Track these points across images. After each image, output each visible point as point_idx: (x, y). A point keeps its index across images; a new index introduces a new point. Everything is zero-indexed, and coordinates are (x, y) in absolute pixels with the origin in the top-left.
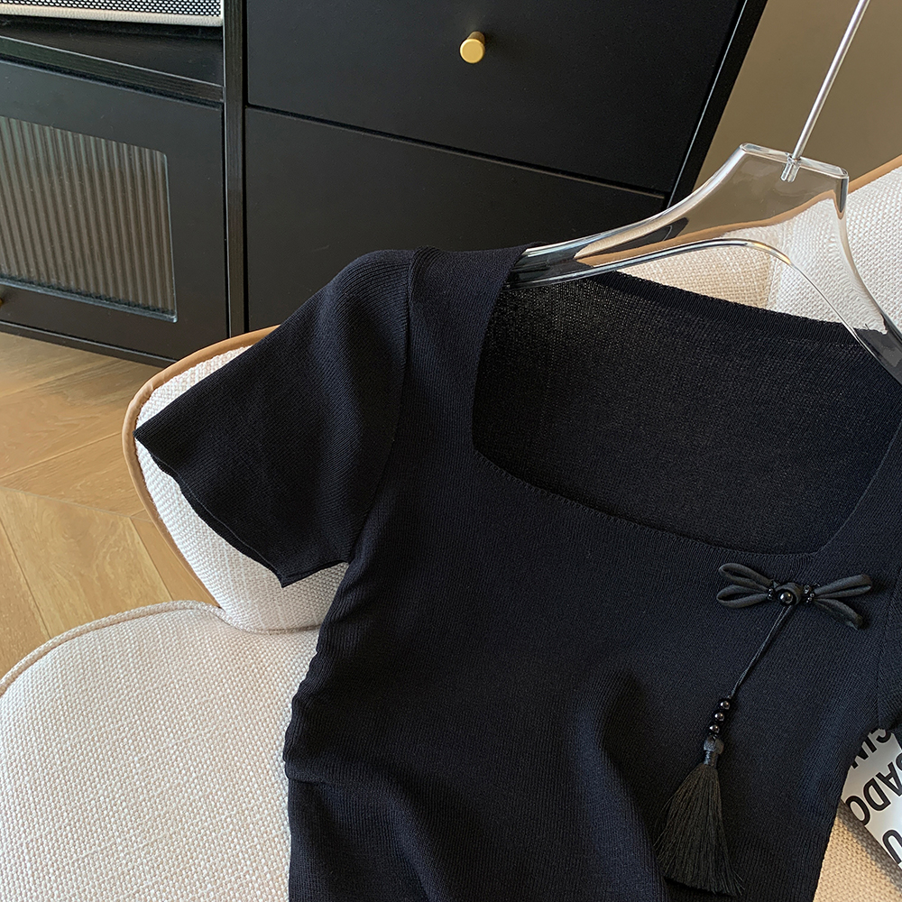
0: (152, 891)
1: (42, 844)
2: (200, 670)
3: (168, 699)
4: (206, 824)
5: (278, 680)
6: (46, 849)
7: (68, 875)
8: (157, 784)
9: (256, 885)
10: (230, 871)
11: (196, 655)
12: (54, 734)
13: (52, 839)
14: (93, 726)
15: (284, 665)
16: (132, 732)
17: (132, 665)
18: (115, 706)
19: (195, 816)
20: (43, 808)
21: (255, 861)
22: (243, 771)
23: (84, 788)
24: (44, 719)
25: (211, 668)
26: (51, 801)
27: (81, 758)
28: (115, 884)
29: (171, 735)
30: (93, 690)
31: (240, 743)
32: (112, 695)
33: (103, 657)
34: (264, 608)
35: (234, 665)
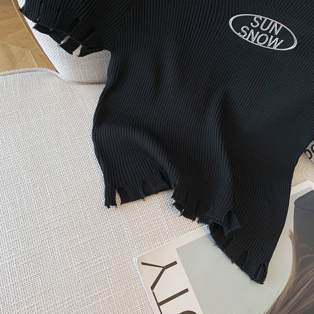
0: (24, 175)
2: (47, 94)
3: (33, 104)
4: (47, 152)
5: (80, 100)
8: (27, 135)
9: (67, 176)
10: (56, 170)
11: (46, 88)
15: (83, 95)
16: (17, 115)
17: (18, 90)
18: (11, 105)
19: (43, 149)
21: (67, 167)
22: (64, 133)
25: (52, 94)
28: (9, 171)
31: (63, 123)
32: (9, 100)
33: (6, 86)
34: (74, 71)
35: (62, 93)
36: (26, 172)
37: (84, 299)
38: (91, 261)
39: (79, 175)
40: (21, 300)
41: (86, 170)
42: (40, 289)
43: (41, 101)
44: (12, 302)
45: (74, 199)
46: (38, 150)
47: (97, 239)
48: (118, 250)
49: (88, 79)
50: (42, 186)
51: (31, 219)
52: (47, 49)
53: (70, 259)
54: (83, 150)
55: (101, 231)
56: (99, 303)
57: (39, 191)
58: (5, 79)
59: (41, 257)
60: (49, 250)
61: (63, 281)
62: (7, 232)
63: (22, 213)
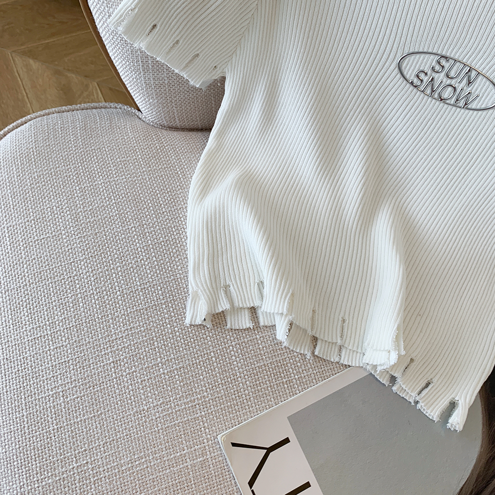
0: (82, 263)
1: (17, 229)
2: (123, 142)
3: (100, 156)
4: (119, 230)
5: (172, 154)
6: (19, 231)
7: (31, 248)
8: (90, 203)
9: (148, 267)
10: (132, 257)
11: (121, 133)
12: (27, 168)
13: (22, 227)
14: (52, 166)
15: (176, 147)
16: (76, 172)
17: (79, 134)
18: (67, 156)
19: (112, 224)
20: (18, 209)
21: (148, 254)
22: (145, 203)
23: (44, 200)
24: (22, 159)
25: (129, 142)
26: (23, 205)
27: (43, 183)
28: (59, 256)
29: (101, 177)
30: (54, 146)
31: (144, 187)
32: (65, 150)
33: (61, 128)
34: (166, 108)
35: (144, 142)
36: (86, 258)
37: (165, 459)
38: (177, 400)
39: (166, 267)
40: (68, 453)
41: (177, 259)
42: (98, 439)
43: (113, 152)
44: (55, 456)
45: (156, 303)
46: (105, 226)
47: (189, 368)
48: (220, 386)
49: (186, 122)
50: (109, 281)
51: (89, 330)
52: (126, 74)
53: (146, 396)
54: (174, 230)
55: (196, 355)
56: (187, 468)
57: (104, 288)
58: (60, 118)
59: (101, 389)
60: (115, 380)
61: (133, 430)
62: (52, 348)
63: (76, 320)
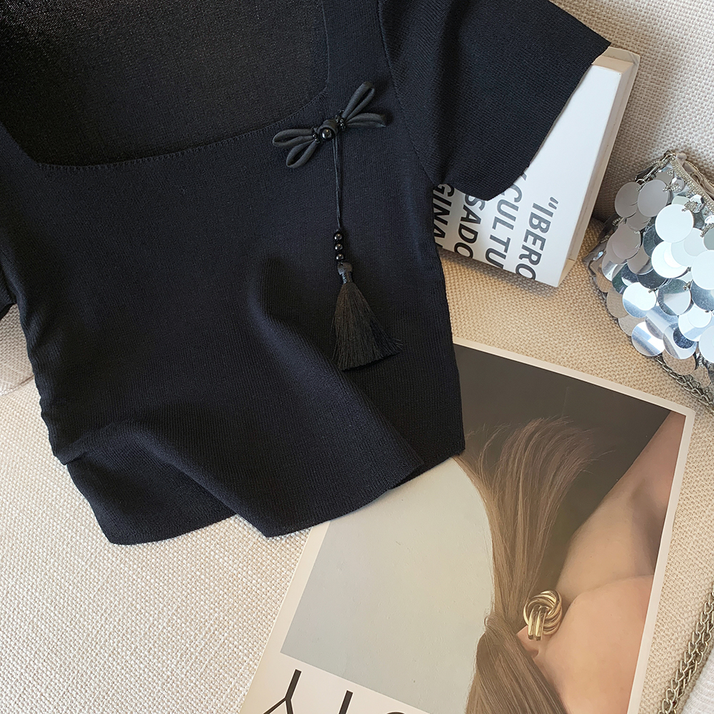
22: (39, 480)
37: (219, 705)
38: (194, 642)
50: (54, 583)
51: (67, 645)
53: (161, 662)
55: (183, 586)
57: (54, 594)
63: (48, 646)
